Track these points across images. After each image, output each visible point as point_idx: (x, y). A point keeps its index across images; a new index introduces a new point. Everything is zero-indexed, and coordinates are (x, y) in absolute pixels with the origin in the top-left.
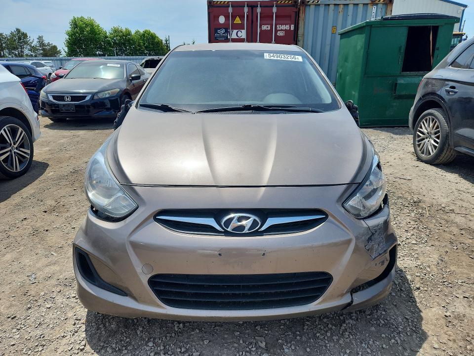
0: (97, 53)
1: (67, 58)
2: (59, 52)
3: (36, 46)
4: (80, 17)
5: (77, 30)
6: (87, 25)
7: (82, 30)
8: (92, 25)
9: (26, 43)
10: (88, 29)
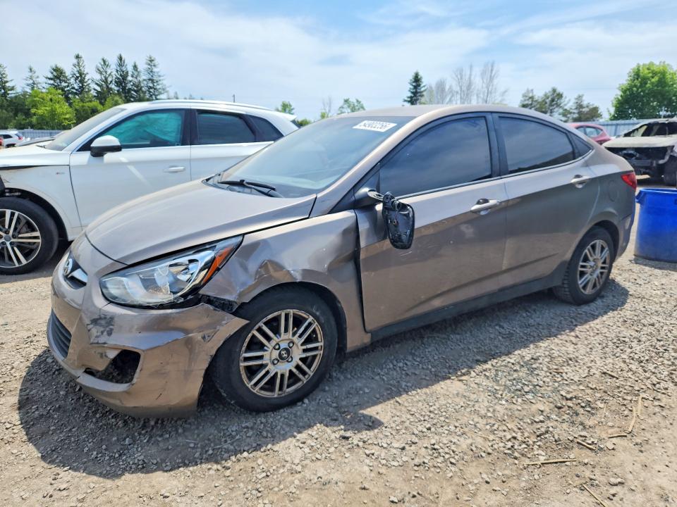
0: (661, 113)
1: (610, 122)
2: (600, 116)
3: (571, 109)
4: (647, 62)
5: (637, 83)
6: (654, 74)
7: (644, 81)
8: (663, 74)
9: (558, 105)
10: (655, 79)
